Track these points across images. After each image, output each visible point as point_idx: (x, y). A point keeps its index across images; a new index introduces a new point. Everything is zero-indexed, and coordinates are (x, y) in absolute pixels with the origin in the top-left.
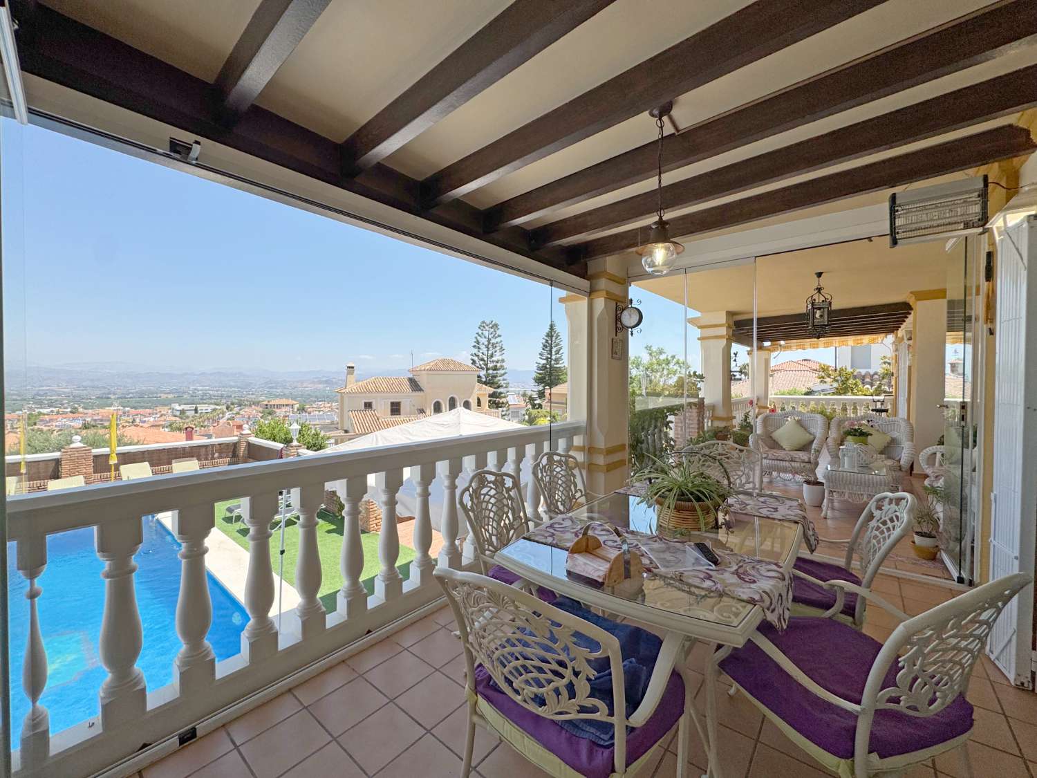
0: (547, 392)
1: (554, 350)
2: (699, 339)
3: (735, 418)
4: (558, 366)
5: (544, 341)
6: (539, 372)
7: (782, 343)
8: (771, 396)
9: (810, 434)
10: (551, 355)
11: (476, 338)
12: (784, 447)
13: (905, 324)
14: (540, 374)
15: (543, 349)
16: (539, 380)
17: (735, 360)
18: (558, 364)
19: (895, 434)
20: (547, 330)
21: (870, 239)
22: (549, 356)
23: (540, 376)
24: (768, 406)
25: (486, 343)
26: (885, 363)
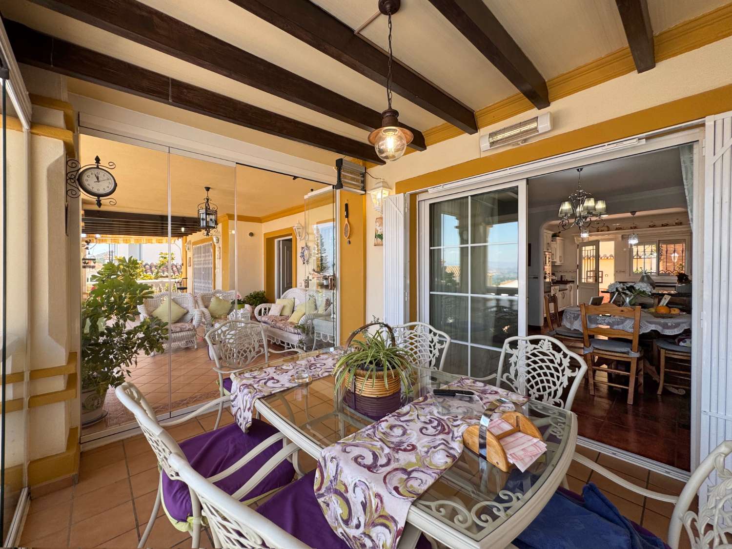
9: (184, 308)
21: (295, 178)
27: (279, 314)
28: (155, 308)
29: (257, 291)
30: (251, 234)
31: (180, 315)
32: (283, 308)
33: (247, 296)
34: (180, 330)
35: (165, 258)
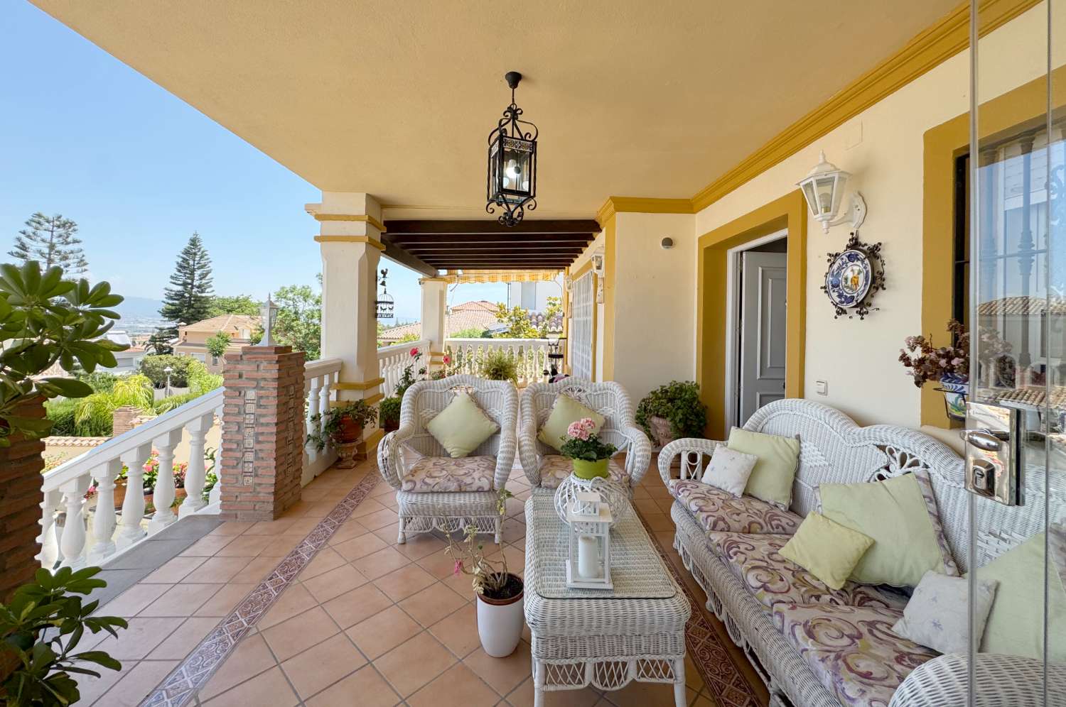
0: (182, 331)
1: (197, 273)
2: (317, 239)
3: (383, 381)
4: (203, 295)
5: (181, 260)
6: (170, 302)
7: (460, 272)
8: (447, 339)
9: (492, 420)
10: (193, 280)
11: (19, 239)
12: (449, 450)
13: (581, 256)
14: (172, 305)
15: (179, 271)
16: (172, 314)
17: (383, 284)
18: (203, 292)
19: (609, 411)
20: (186, 244)
22: (189, 281)
23: (173, 308)
24: (443, 352)
25: (46, 251)
26: (550, 303)
27: (738, 491)
28: (437, 411)
29: (681, 380)
30: (668, 242)
31: (480, 437)
32: (756, 468)
33: (653, 393)
34: (458, 490)
35: (554, 305)
